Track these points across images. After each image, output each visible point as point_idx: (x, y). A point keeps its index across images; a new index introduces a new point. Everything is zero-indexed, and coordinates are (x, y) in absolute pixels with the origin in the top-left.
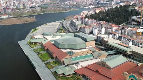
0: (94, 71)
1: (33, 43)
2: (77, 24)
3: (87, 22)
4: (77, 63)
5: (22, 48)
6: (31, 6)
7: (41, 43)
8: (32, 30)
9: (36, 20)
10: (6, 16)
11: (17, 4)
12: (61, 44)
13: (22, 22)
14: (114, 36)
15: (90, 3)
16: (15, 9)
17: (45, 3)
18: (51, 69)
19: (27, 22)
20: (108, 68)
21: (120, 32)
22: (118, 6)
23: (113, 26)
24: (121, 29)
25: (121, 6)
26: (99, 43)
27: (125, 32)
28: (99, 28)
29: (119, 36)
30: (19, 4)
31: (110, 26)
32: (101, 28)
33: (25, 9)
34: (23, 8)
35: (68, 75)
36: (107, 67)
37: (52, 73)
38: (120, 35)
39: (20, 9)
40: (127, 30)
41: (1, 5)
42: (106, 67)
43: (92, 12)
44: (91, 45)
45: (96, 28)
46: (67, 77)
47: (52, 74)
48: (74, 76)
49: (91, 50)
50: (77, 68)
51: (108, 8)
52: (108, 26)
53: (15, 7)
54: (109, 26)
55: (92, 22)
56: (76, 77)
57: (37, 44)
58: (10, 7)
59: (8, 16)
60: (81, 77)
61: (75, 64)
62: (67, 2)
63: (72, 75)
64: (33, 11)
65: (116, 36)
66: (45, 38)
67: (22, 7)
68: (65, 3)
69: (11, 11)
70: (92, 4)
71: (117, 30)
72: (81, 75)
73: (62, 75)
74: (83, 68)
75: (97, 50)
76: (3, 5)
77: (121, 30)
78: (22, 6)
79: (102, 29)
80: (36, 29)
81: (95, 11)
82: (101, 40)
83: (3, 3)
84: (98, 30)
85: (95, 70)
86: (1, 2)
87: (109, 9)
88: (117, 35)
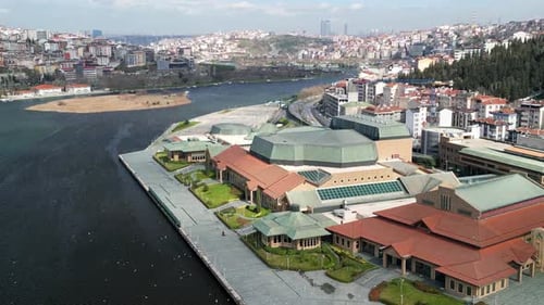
0: (405, 225)
1: (176, 158)
2: (341, 103)
3: (382, 95)
4: (342, 207)
5: (134, 172)
6: (176, 61)
7: (203, 155)
8: (175, 125)
9: (189, 102)
10: (82, 89)
11: (123, 53)
12: (277, 145)
13: (140, 105)
14: (489, 133)
15: (394, 53)
16: (116, 69)
17: (227, 57)
18: (238, 228)
19: (156, 106)
20: (467, 211)
21: (513, 119)
22: (506, 43)
23: (483, 101)
24: (516, 111)
25: (516, 44)
26: (429, 157)
27: (535, 120)
28: (428, 110)
29: (511, 132)
30: (130, 52)
31: (474, 103)
32: (439, 110)
33: (151, 70)
34: (144, 68)
35: (301, 241)
36: (461, 212)
37: (242, 239)
38: (512, 128)
39: (134, 69)
40: (541, 109)
41: (68, 55)
42: (455, 210)
43: (400, 69)
44: (397, 156)
45: (417, 110)
46: (299, 248)
47: (240, 242)
48: (328, 247)
49: (394, 170)
50: (338, 221)
51: (467, 51)
52: (466, 101)
53: (116, 65)
54: (469, 102)
55: (403, 92)
56: (336, 252)
57: (189, 159)
58: (99, 63)
59: (89, 89)
60: (355, 250)
61: (331, 209)
62: (306, 53)
63: (319, 245)
64: (181, 76)
65: (496, 135)
66: (219, 141)
67: (142, 65)
68: (300, 54)
69: (101, 74)
70: (404, 55)
71: (500, 114)
72: (355, 244)
73: (278, 245)
74: (362, 221)
75: (419, 171)
76: (73, 56)
77: (518, 113)
78: (141, 59)
79: (441, 112)
80: (187, 124)
81: (416, 65)
82: (437, 147)
83: (77, 48)
84: (425, 117)
85: (410, 223)
86: (68, 47)
87: (468, 56)
88: (500, 130)
